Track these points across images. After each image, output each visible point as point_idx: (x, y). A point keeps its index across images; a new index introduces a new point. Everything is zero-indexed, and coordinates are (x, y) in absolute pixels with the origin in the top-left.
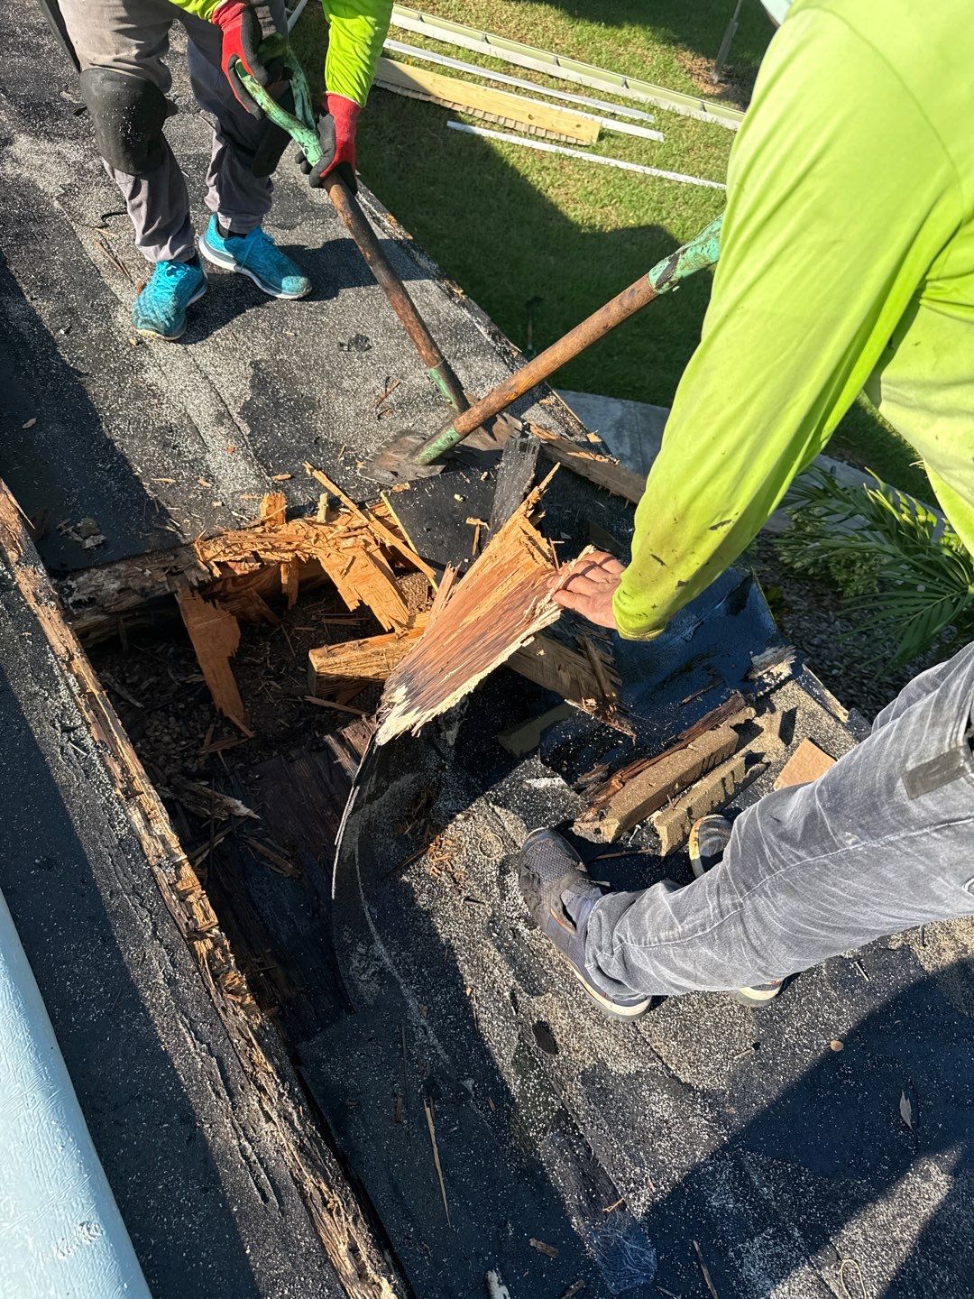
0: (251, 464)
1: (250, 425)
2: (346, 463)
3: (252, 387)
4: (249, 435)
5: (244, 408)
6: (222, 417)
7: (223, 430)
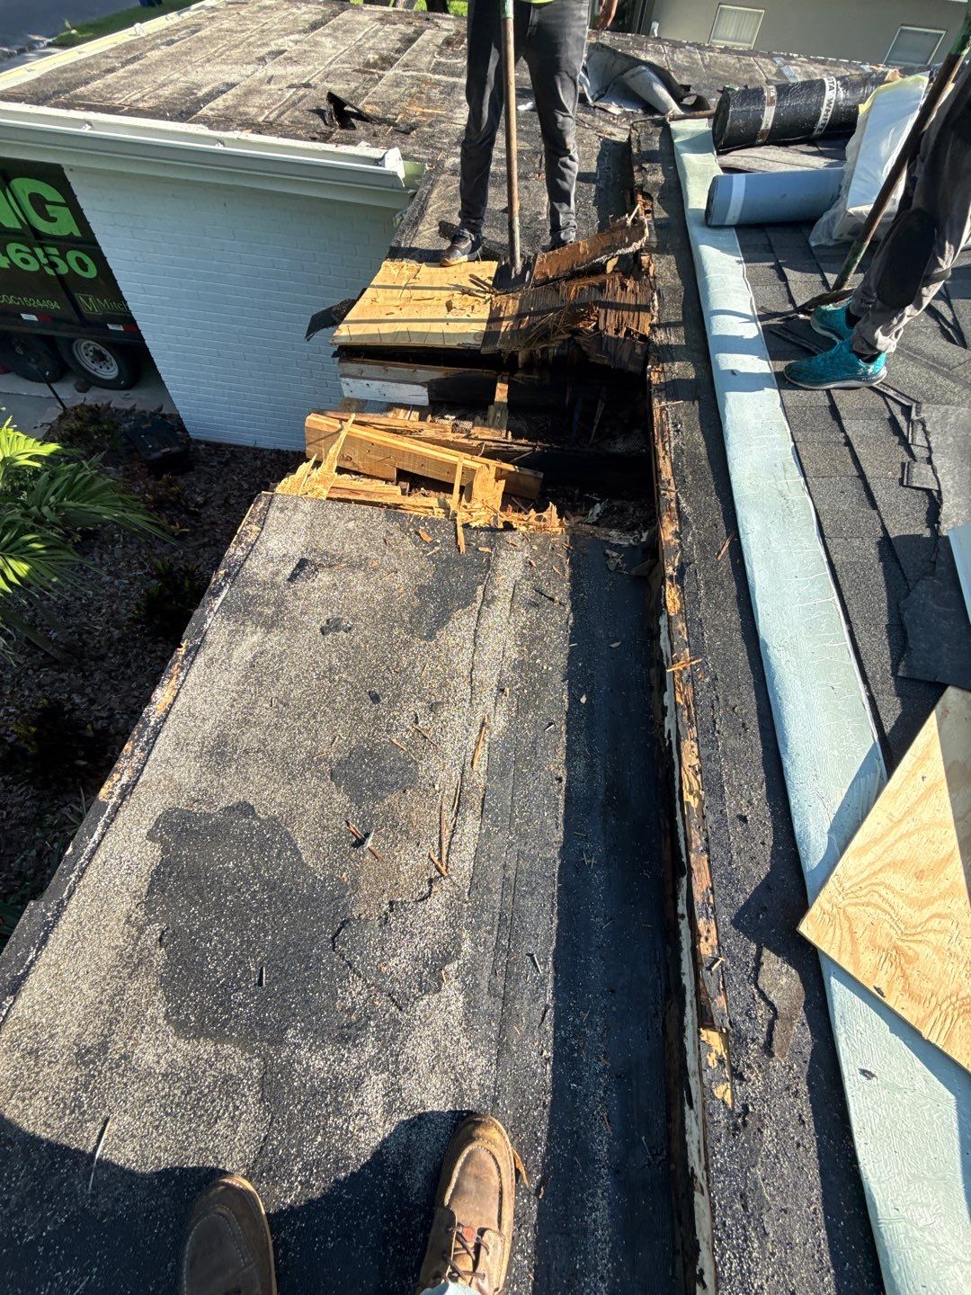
0: (496, 565)
1: (475, 592)
2: (437, 544)
3: (449, 618)
4: (482, 584)
5: (468, 604)
6: (488, 601)
7: (496, 592)
